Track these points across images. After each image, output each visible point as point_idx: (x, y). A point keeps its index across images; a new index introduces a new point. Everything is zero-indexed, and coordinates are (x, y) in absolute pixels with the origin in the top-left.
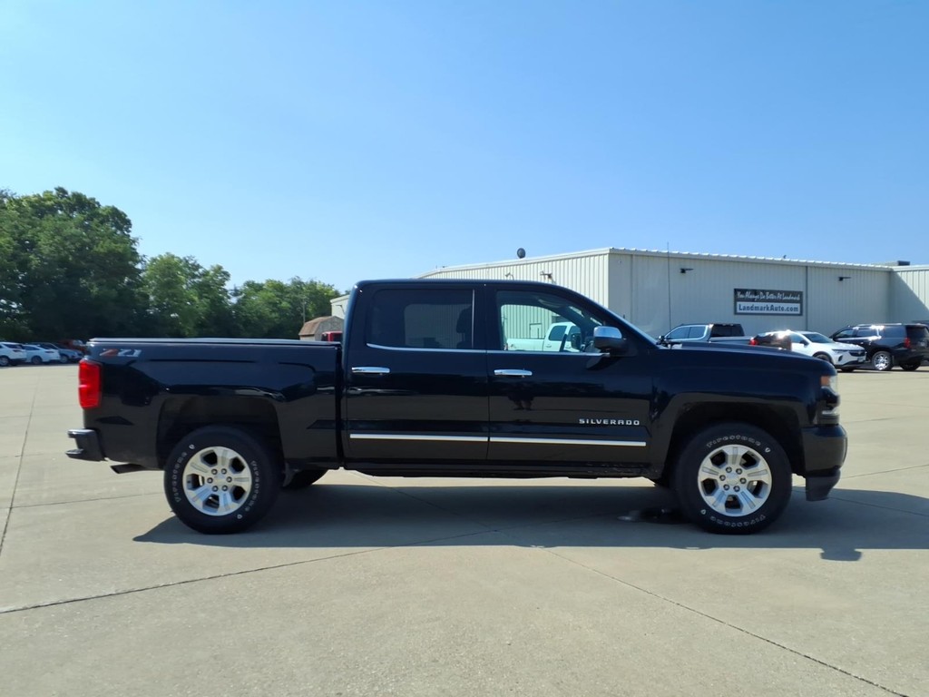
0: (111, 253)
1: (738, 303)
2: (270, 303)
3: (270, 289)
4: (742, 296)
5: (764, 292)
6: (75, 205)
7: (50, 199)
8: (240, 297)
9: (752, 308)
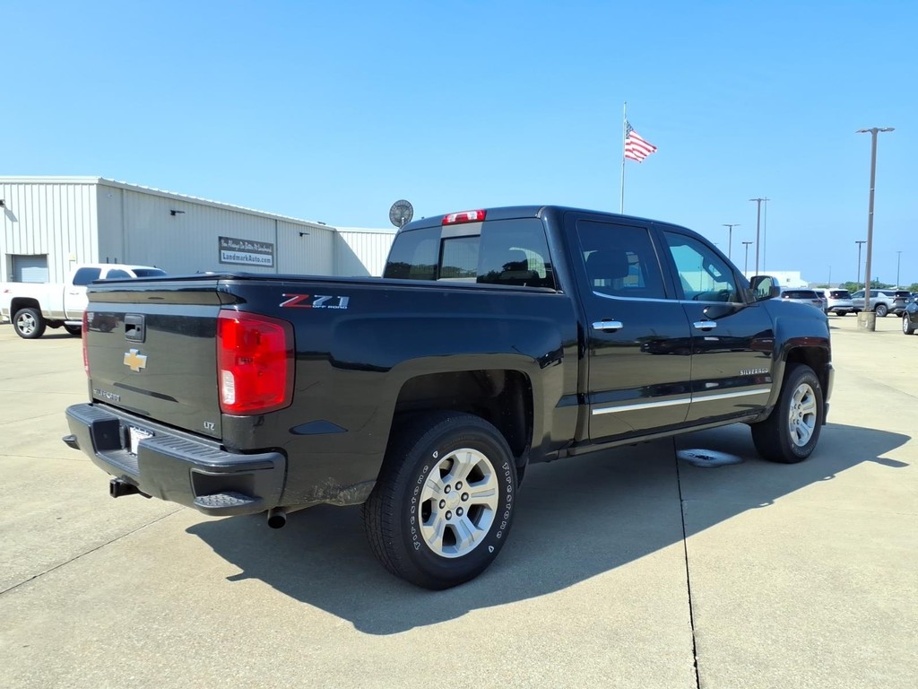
1: (222, 251)
4: (225, 245)
5: (244, 241)
9: (234, 257)
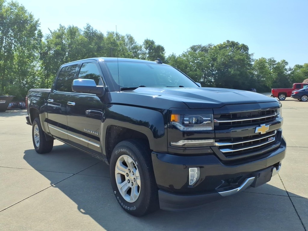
0: (239, 59)
2: (304, 73)
3: (305, 67)
6: (232, 45)
7: (224, 45)
8: (291, 71)
